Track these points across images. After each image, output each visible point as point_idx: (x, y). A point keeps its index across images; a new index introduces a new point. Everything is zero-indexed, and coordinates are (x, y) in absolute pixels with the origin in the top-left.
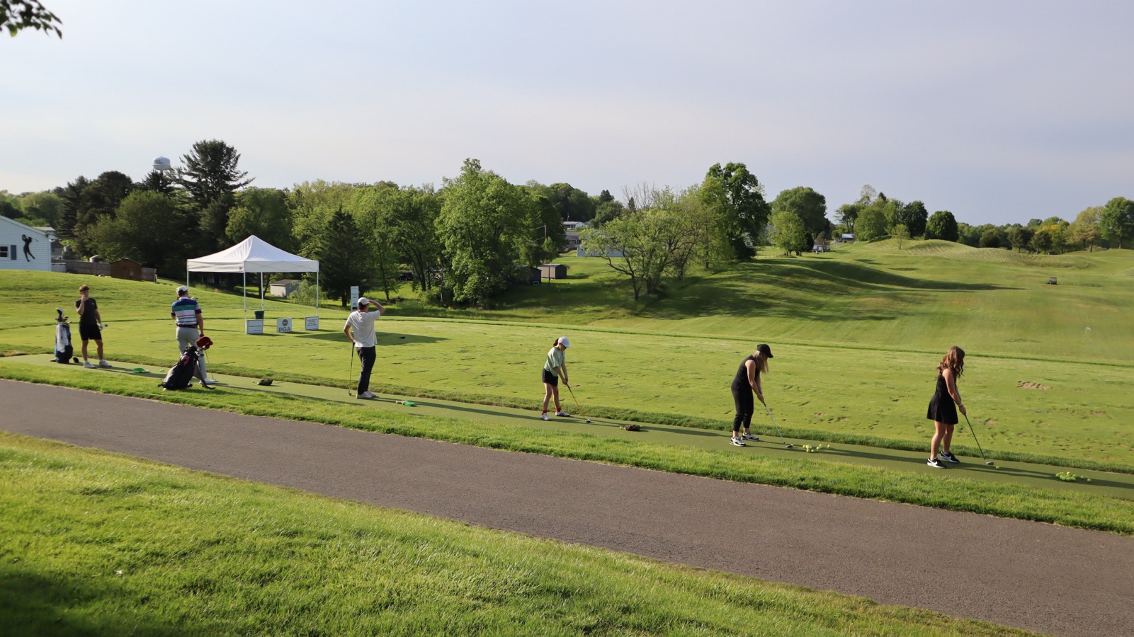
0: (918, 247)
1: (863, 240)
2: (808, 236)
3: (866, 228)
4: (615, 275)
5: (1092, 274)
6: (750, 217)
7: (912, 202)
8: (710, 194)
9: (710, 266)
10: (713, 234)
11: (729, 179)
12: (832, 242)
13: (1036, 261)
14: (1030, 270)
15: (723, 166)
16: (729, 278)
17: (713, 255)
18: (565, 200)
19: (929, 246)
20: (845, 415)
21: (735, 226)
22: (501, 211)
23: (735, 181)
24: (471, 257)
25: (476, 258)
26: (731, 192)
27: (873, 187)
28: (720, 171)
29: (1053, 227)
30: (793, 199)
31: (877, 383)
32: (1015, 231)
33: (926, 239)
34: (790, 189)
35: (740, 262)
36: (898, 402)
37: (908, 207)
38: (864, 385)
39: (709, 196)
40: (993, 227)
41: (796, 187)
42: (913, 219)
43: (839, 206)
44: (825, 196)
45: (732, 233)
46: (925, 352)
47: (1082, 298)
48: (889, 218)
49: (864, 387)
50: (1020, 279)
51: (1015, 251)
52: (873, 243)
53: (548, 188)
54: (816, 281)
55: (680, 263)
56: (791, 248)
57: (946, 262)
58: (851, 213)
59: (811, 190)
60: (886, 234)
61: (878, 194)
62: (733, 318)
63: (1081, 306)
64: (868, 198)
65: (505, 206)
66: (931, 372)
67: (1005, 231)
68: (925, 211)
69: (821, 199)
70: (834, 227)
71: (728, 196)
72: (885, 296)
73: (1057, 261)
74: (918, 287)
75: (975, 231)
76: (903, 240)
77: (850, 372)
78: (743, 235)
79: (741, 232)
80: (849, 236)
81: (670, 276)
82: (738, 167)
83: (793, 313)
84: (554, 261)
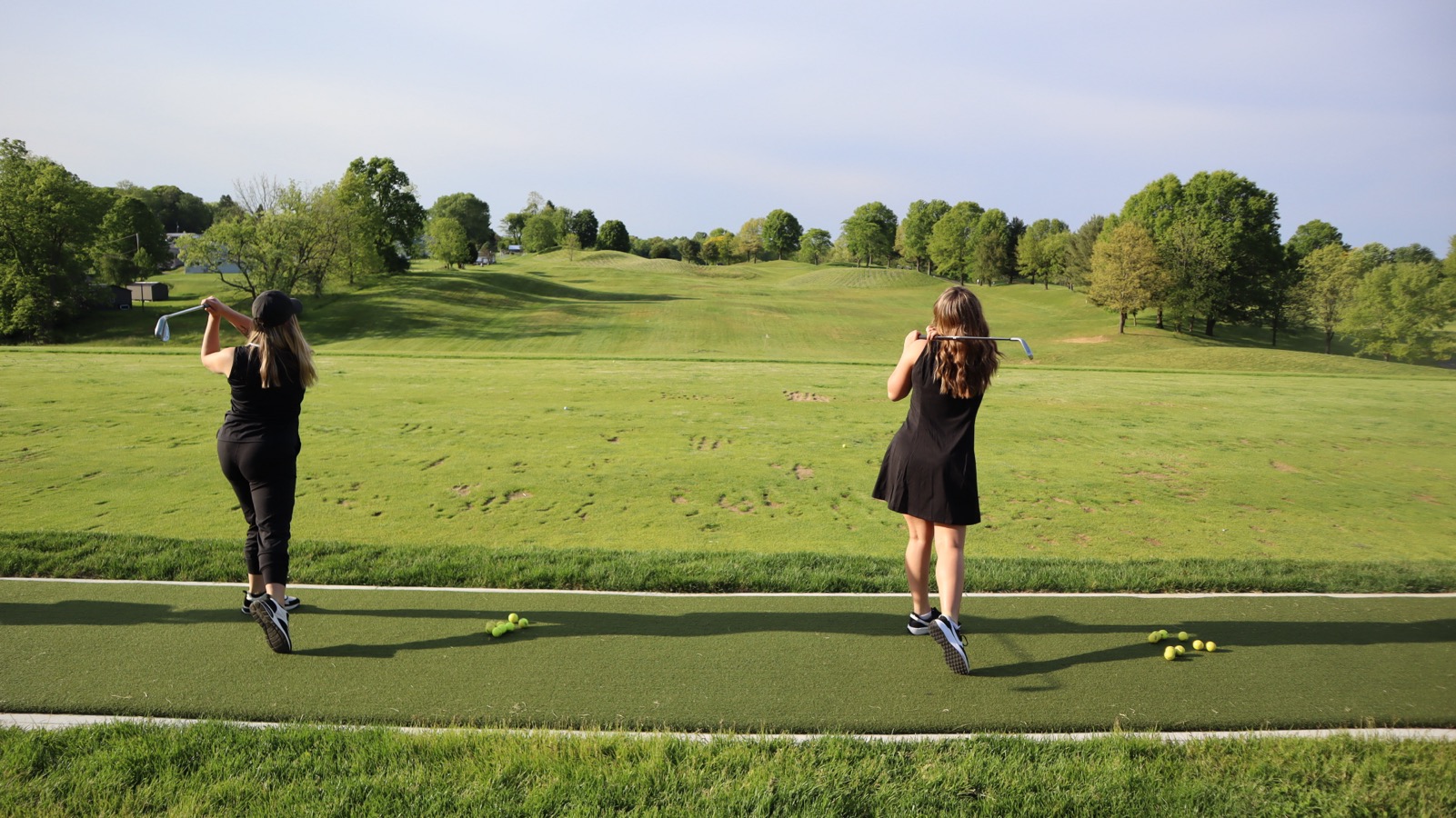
0: (590, 258)
1: (532, 252)
2: (471, 246)
3: (535, 238)
4: (231, 293)
5: (758, 284)
6: (402, 222)
7: (582, 210)
8: (351, 193)
9: (355, 280)
10: (356, 240)
11: (374, 176)
12: (498, 254)
13: (707, 272)
14: (702, 281)
15: (367, 161)
16: (381, 294)
17: (358, 267)
18: (172, 206)
19: (601, 257)
20: (520, 484)
21: (385, 233)
22: (60, 210)
23: (381, 179)
24: (19, 273)
25: (27, 273)
26: (377, 193)
27: (541, 194)
28: (363, 167)
29: (720, 238)
30: (453, 206)
31: (571, 409)
32: (685, 243)
33: (598, 249)
34: (449, 195)
35: (392, 275)
36: (618, 443)
37: (578, 216)
38: (551, 414)
39: (350, 196)
40: (661, 240)
41: (455, 193)
42: (583, 228)
43: (505, 215)
44: (489, 204)
45: (380, 240)
46: (629, 359)
47: (755, 306)
48: (558, 227)
49: (551, 417)
50: (694, 289)
51: (684, 262)
52: (543, 255)
53: (149, 191)
54: (482, 295)
55: (317, 277)
56: (452, 259)
57: (619, 273)
58: (517, 222)
59: (473, 196)
60: (556, 245)
61: (546, 202)
62: (384, 340)
63: (755, 314)
64: (536, 206)
65: (67, 204)
66: (651, 385)
67: (674, 244)
68: (595, 220)
69: (484, 207)
70: (500, 239)
71: (374, 197)
72: (558, 309)
73: (726, 272)
74: (593, 299)
75: (644, 244)
76: (574, 251)
77: (525, 393)
78: (394, 244)
79: (392, 241)
80: (517, 247)
81: (303, 292)
82: (384, 162)
83: (459, 332)
84: (149, 279)
